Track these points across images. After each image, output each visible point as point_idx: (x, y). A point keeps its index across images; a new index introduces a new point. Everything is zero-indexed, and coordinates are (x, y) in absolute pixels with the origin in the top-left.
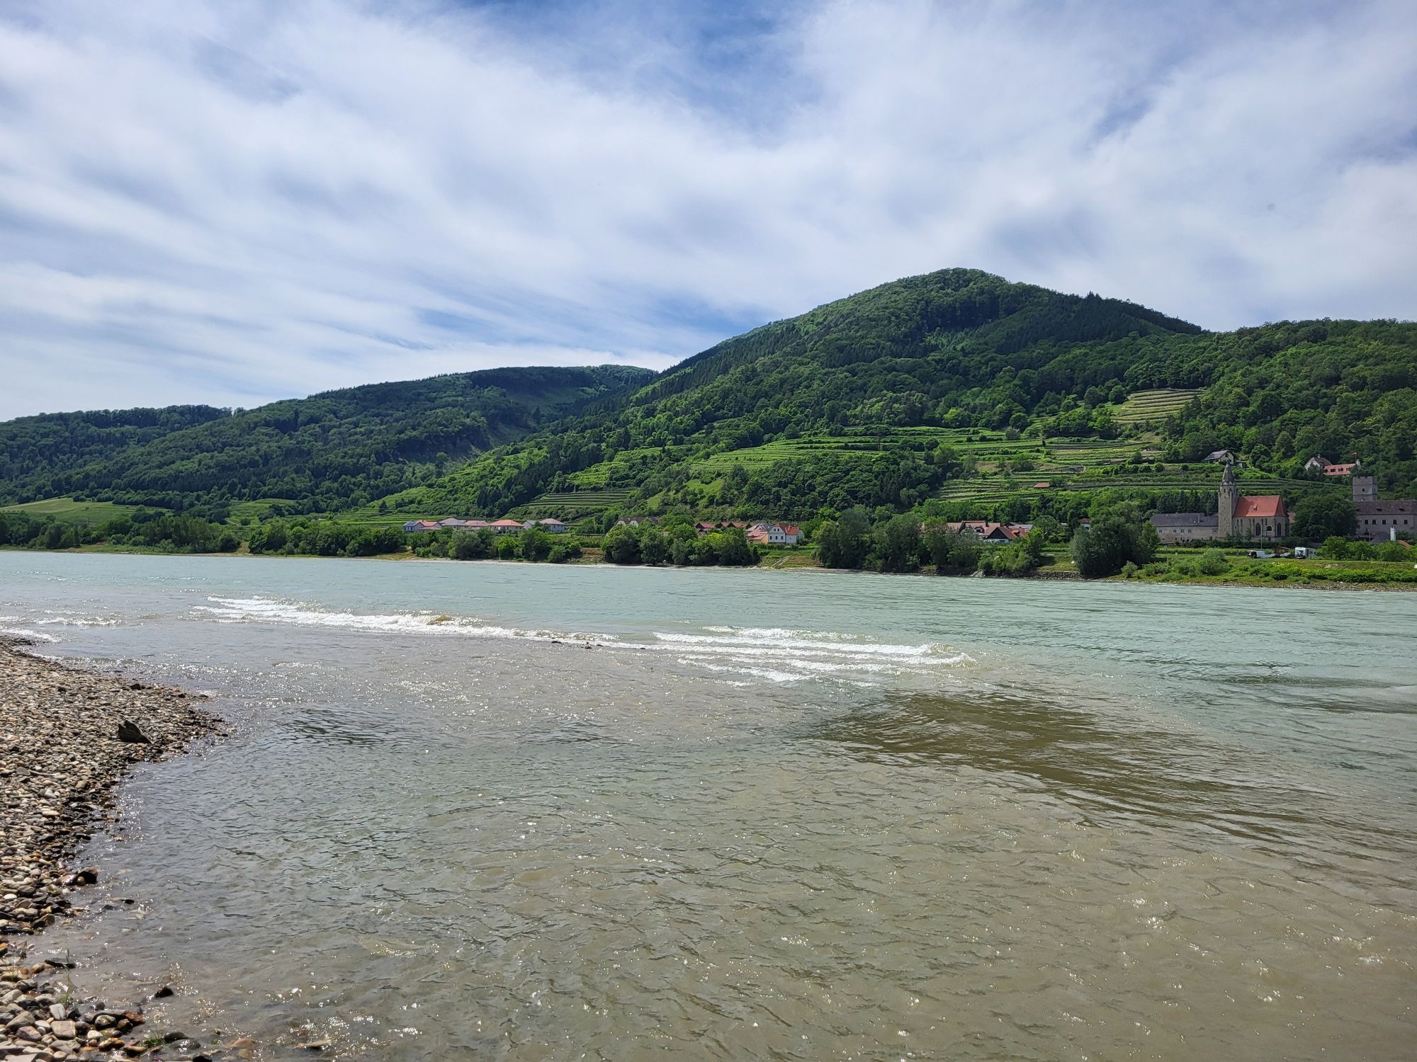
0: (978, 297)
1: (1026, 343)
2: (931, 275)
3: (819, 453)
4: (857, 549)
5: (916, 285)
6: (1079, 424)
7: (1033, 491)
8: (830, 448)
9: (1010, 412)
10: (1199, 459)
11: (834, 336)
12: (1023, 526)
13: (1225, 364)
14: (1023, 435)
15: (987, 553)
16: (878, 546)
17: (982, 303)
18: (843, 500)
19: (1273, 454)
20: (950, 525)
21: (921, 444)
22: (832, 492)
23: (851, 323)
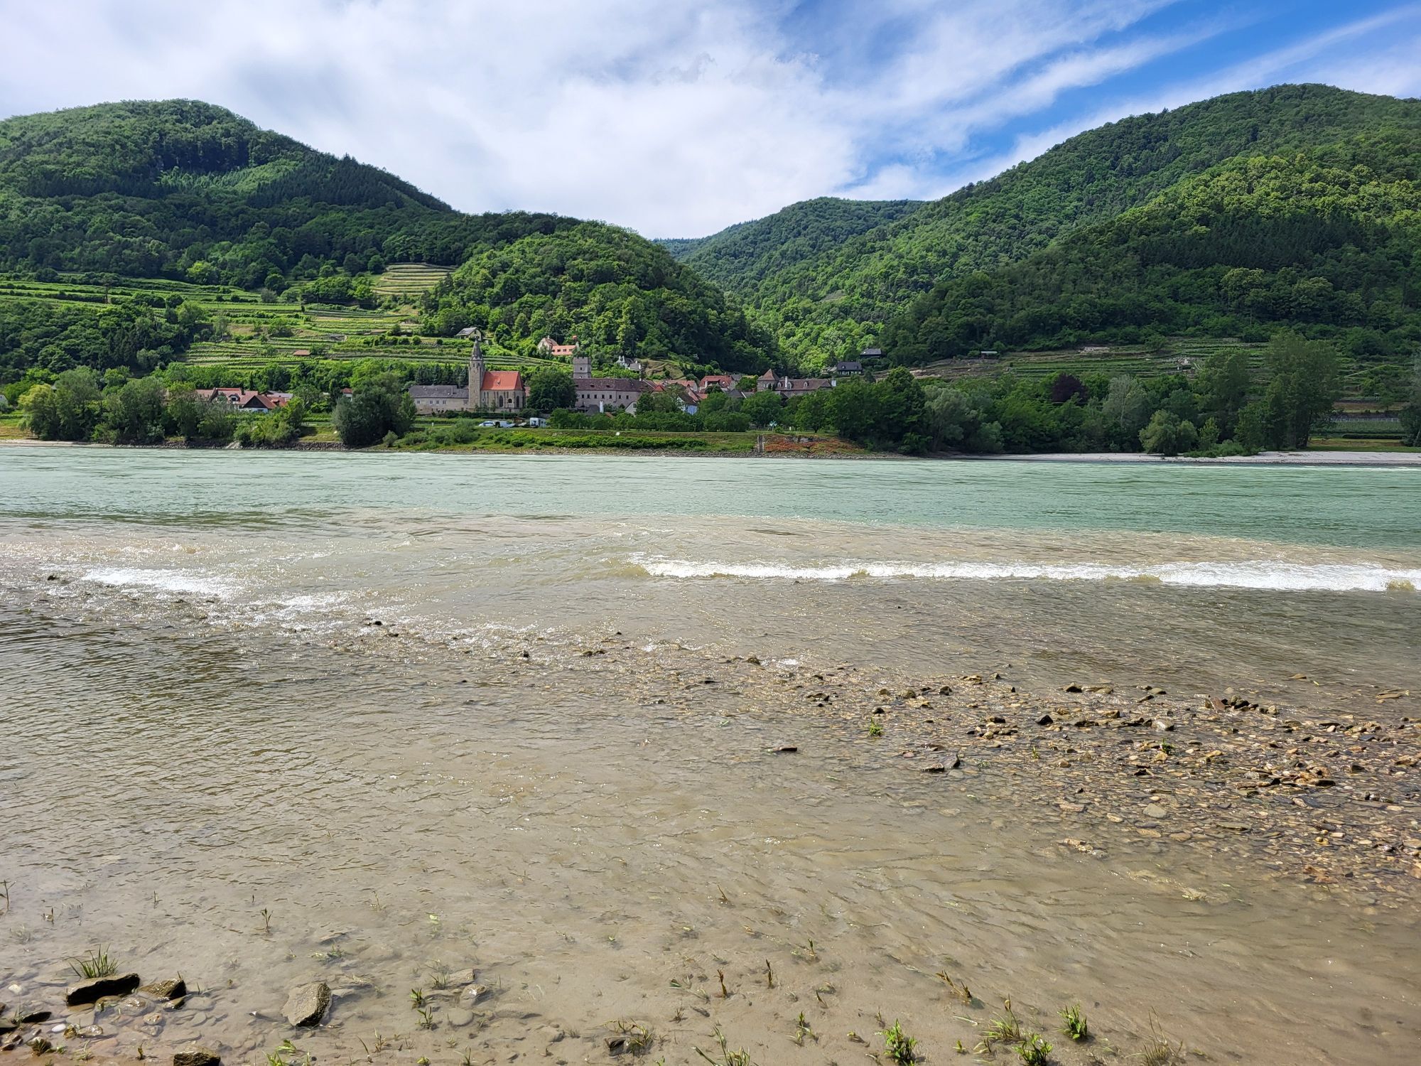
0: (224, 139)
1: (281, 198)
2: (164, 103)
3: (24, 301)
4: (83, 418)
5: (147, 112)
6: (338, 291)
7: (293, 359)
8: (39, 296)
9: (265, 273)
10: (452, 335)
11: (38, 158)
12: (283, 395)
13: (473, 245)
14: (280, 299)
15: (244, 423)
16: (110, 415)
17: (229, 146)
18: (61, 359)
19: (513, 333)
20: (200, 392)
21: (161, 299)
22: (44, 349)
23: (61, 144)
